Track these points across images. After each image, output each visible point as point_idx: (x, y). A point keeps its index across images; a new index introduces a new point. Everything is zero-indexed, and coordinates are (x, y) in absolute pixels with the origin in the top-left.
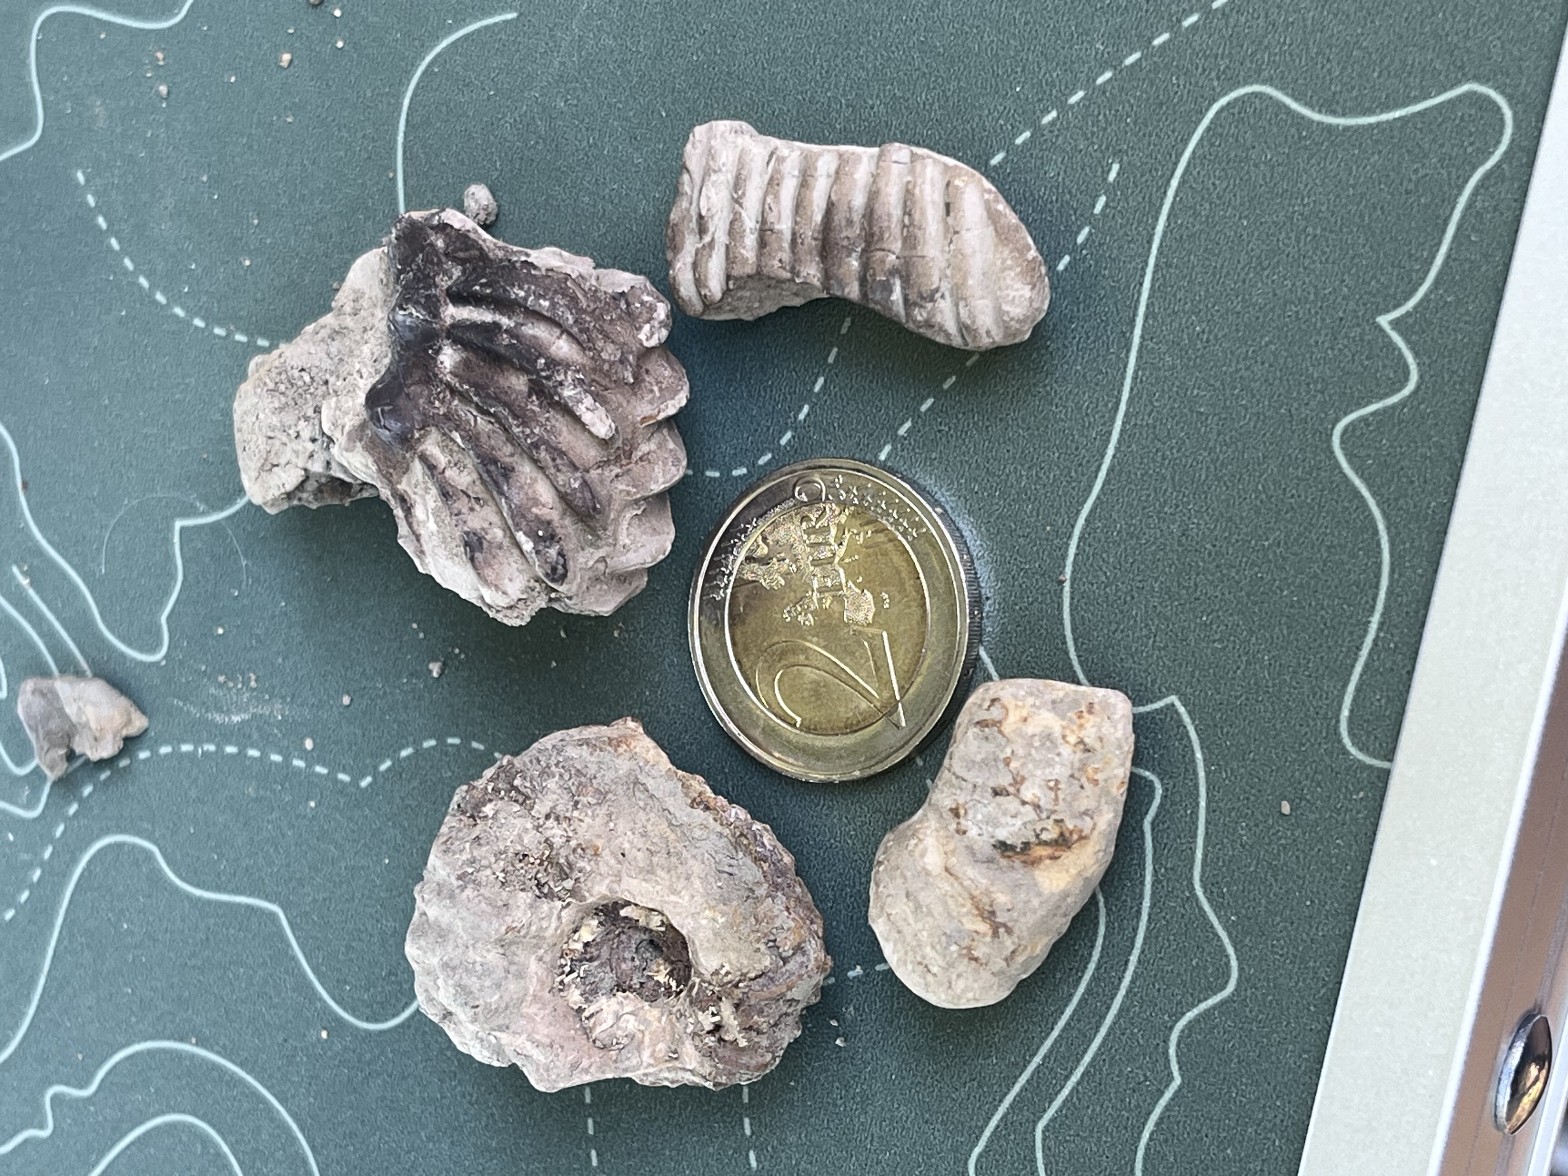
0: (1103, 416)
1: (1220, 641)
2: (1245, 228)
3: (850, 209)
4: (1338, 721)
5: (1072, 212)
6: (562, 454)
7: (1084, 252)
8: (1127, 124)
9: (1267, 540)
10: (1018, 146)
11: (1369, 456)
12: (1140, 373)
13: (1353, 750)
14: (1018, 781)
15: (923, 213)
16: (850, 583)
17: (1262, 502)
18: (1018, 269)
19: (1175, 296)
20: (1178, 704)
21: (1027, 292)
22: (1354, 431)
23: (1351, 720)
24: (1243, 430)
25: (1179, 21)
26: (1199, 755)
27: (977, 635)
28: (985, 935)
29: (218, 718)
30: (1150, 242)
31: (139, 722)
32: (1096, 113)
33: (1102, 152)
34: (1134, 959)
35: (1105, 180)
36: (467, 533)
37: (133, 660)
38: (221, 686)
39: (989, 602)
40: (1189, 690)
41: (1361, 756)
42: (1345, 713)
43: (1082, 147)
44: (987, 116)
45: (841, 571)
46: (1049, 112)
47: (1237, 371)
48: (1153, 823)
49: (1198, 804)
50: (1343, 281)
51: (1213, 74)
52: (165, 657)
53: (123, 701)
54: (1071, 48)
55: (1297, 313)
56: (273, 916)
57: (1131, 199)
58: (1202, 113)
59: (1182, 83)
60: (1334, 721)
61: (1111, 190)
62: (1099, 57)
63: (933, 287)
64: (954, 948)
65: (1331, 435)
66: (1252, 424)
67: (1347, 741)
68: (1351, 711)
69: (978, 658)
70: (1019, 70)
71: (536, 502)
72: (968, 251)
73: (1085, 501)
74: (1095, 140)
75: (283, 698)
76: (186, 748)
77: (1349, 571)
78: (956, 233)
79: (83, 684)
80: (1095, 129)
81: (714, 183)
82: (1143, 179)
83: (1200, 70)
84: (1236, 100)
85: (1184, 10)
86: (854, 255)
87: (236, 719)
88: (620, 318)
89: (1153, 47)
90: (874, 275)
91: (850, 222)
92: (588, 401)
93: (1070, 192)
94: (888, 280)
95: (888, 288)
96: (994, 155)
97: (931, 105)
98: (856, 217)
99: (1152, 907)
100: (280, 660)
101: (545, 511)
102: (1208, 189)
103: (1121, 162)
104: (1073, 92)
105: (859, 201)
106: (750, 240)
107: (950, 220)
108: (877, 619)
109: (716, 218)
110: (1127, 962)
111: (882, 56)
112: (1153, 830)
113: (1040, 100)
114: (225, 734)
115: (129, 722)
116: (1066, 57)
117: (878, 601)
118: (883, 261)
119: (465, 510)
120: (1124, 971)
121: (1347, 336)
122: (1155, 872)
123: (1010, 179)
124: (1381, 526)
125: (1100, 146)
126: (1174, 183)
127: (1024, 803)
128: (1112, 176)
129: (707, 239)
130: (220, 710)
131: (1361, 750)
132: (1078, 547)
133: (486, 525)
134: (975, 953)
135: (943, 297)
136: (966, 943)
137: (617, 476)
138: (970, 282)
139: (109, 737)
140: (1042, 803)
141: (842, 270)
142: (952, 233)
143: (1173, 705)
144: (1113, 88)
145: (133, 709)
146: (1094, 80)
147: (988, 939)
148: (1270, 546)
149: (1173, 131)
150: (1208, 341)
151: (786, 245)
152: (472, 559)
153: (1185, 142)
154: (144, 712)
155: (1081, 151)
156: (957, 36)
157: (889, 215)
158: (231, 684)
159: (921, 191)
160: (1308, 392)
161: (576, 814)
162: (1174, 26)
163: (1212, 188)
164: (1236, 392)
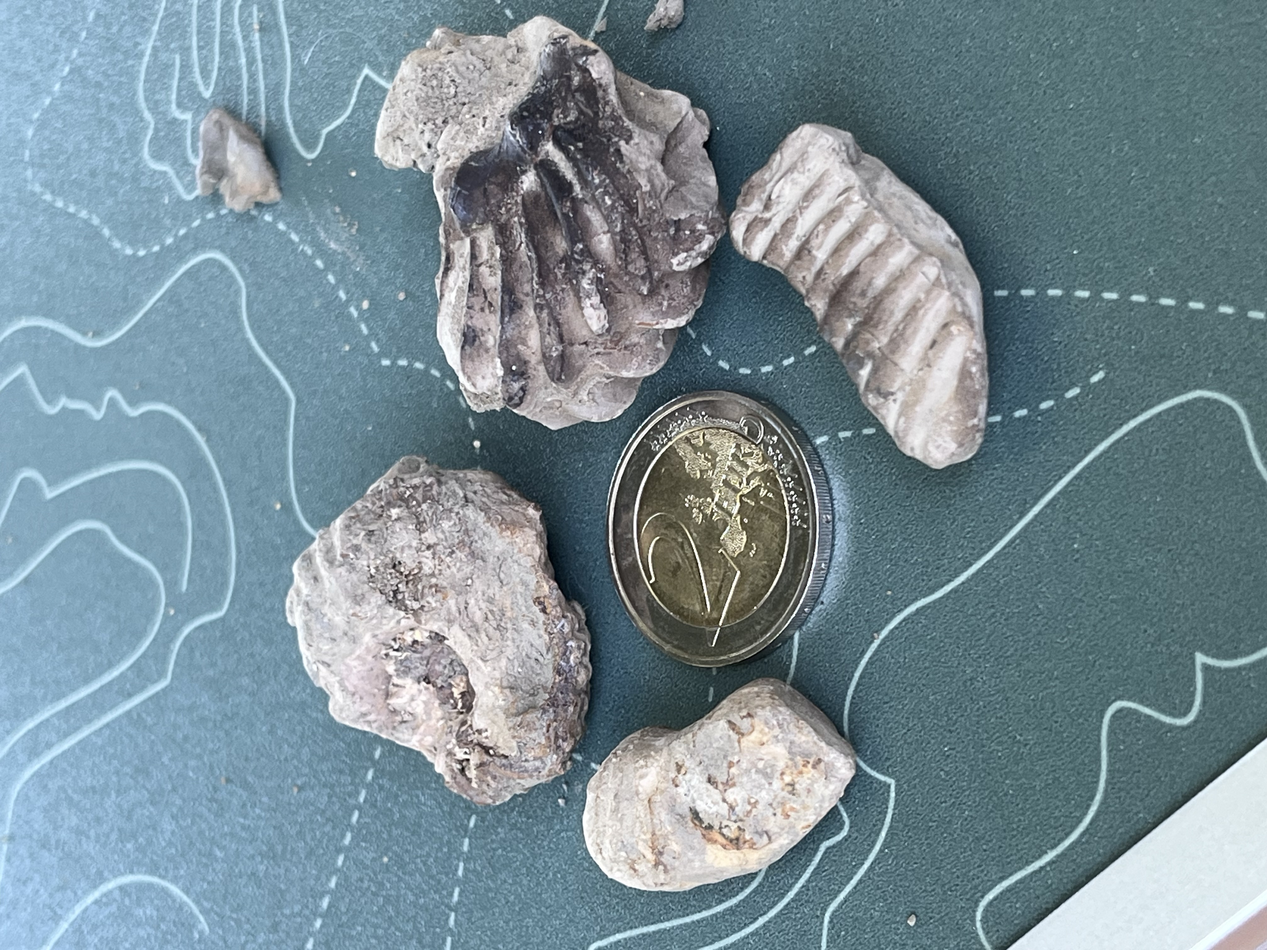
0: (974, 549)
1: (947, 773)
2: (1155, 502)
3: (870, 284)
4: (982, 897)
5: (1050, 380)
6: (558, 324)
7: (1039, 418)
8: (1130, 349)
9: (1021, 735)
10: (1047, 296)
11: (1124, 742)
12: (1018, 541)
13: (979, 924)
14: (729, 783)
15: (915, 332)
16: (738, 518)
17: (1035, 706)
18: (955, 428)
19: (1077, 507)
20: (893, 788)
21: (953, 447)
22: (1126, 716)
23: (990, 904)
24: (1056, 645)
25: (1218, 303)
26: (883, 834)
27: (799, 623)
28: (648, 861)
29: (322, 235)
30: (1087, 452)
31: (274, 195)
32: (1116, 320)
33: (1099, 354)
34: (761, 921)
35: (1088, 377)
36: (469, 327)
37: (292, 144)
38: (335, 214)
39: (821, 606)
40: (905, 786)
41: (981, 932)
42: (990, 896)
43: (1088, 336)
44: (1042, 254)
45: (738, 504)
46: (1084, 289)
47: (1081, 601)
48: (828, 848)
49: (863, 864)
50: (1193, 604)
51: (1213, 367)
52: (313, 161)
53: (268, 176)
54: (1131, 254)
55: (1147, 599)
56: (287, 400)
57: (1095, 409)
58: (1187, 389)
59: (1187, 353)
60: (979, 894)
61: (1087, 388)
62: (1146, 278)
63: (892, 390)
64: (623, 854)
65: (1110, 705)
66: (1065, 647)
67: (979, 915)
68: (995, 899)
69: (792, 637)
70: (1086, 237)
71: (524, 343)
72: (929, 385)
73: (925, 596)
74: (1101, 340)
75: (368, 258)
76: (295, 237)
77: (1057, 807)
78: (929, 366)
79: (246, 146)
80: (1106, 332)
81: (792, 180)
82: (1114, 402)
83: (1206, 355)
84: (1216, 401)
85: (1227, 298)
86: (852, 320)
87: (333, 245)
88: (664, 239)
89: (1187, 307)
90: (856, 347)
91: (863, 294)
92: (596, 299)
93: (1059, 364)
94: (863, 358)
95: (861, 364)
96: (1026, 288)
97: (1011, 208)
98: (870, 294)
99: (793, 900)
100: (378, 229)
101: (528, 352)
102: (1151, 451)
103: (1107, 374)
104: (1110, 290)
105: (880, 282)
106: (793, 244)
107: (931, 353)
108: (740, 558)
109: (780, 207)
110: (756, 919)
111: (1002, 138)
112: (825, 853)
113: (1084, 275)
114: (321, 250)
115: (265, 192)
116: (1123, 257)
117: (748, 546)
118: (867, 343)
119: (477, 308)
120: (751, 923)
121: (1168, 646)
122: (809, 881)
123: (1027, 316)
124: (1098, 797)
125: (1101, 349)
126: (1133, 424)
127: (724, 800)
128: (1095, 379)
129: (767, 215)
130: (326, 231)
131: (983, 929)
132: (900, 623)
133: (485, 329)
134: (637, 867)
135: (895, 400)
136: (633, 856)
137: (598, 353)
138: (918, 409)
139: (246, 197)
140: (737, 809)
141: (838, 324)
142: (926, 363)
143: (889, 786)
144: (1138, 312)
145: (273, 184)
146: (1131, 295)
147: (650, 865)
148: (1019, 741)
149: (1158, 385)
150: (1076, 561)
151: (814, 270)
152: (463, 347)
153: (1160, 401)
154: (281, 189)
155: (1086, 340)
156: (1061, 171)
157: (892, 313)
158: (341, 218)
159: (924, 315)
160: (1116, 661)
161: (448, 559)
162: (1212, 305)
163: (1154, 451)
164: (1070, 615)
